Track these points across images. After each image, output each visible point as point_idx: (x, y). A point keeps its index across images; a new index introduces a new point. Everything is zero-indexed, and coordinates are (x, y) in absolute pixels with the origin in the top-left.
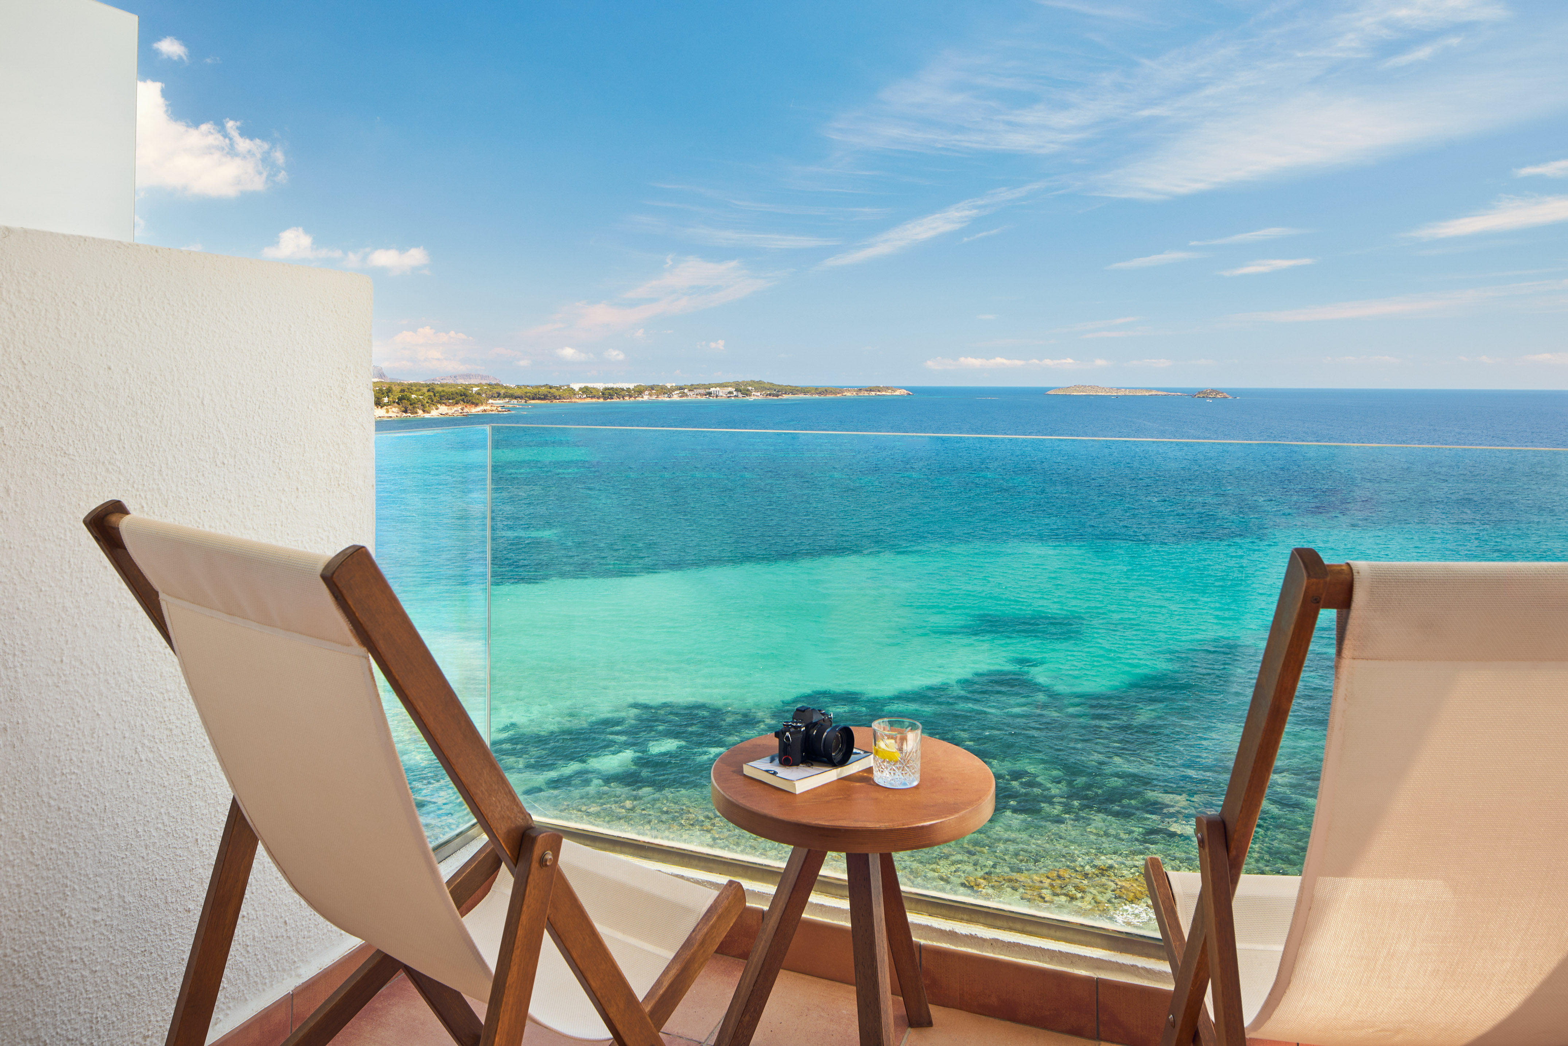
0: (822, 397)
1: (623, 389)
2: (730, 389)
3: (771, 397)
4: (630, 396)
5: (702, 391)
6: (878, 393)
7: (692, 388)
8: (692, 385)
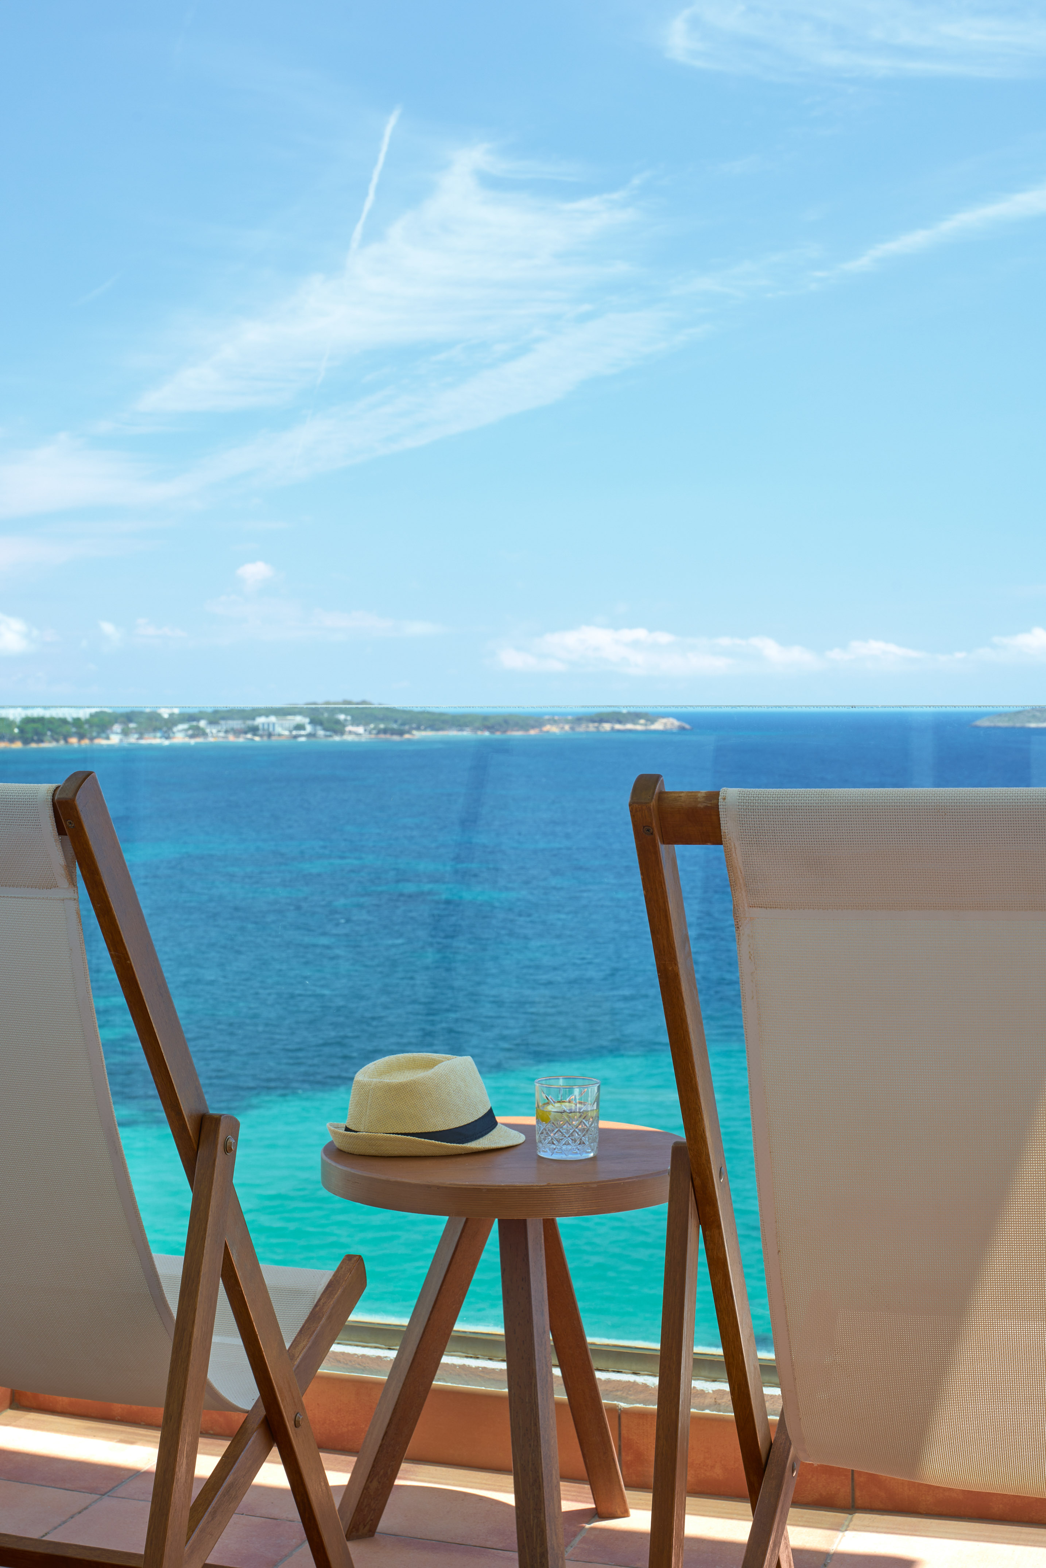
0: (498, 735)
1: (64, 721)
2: (299, 719)
3: (388, 736)
4: (81, 737)
5: (237, 724)
6: (618, 726)
7: (216, 717)
8: (216, 712)
